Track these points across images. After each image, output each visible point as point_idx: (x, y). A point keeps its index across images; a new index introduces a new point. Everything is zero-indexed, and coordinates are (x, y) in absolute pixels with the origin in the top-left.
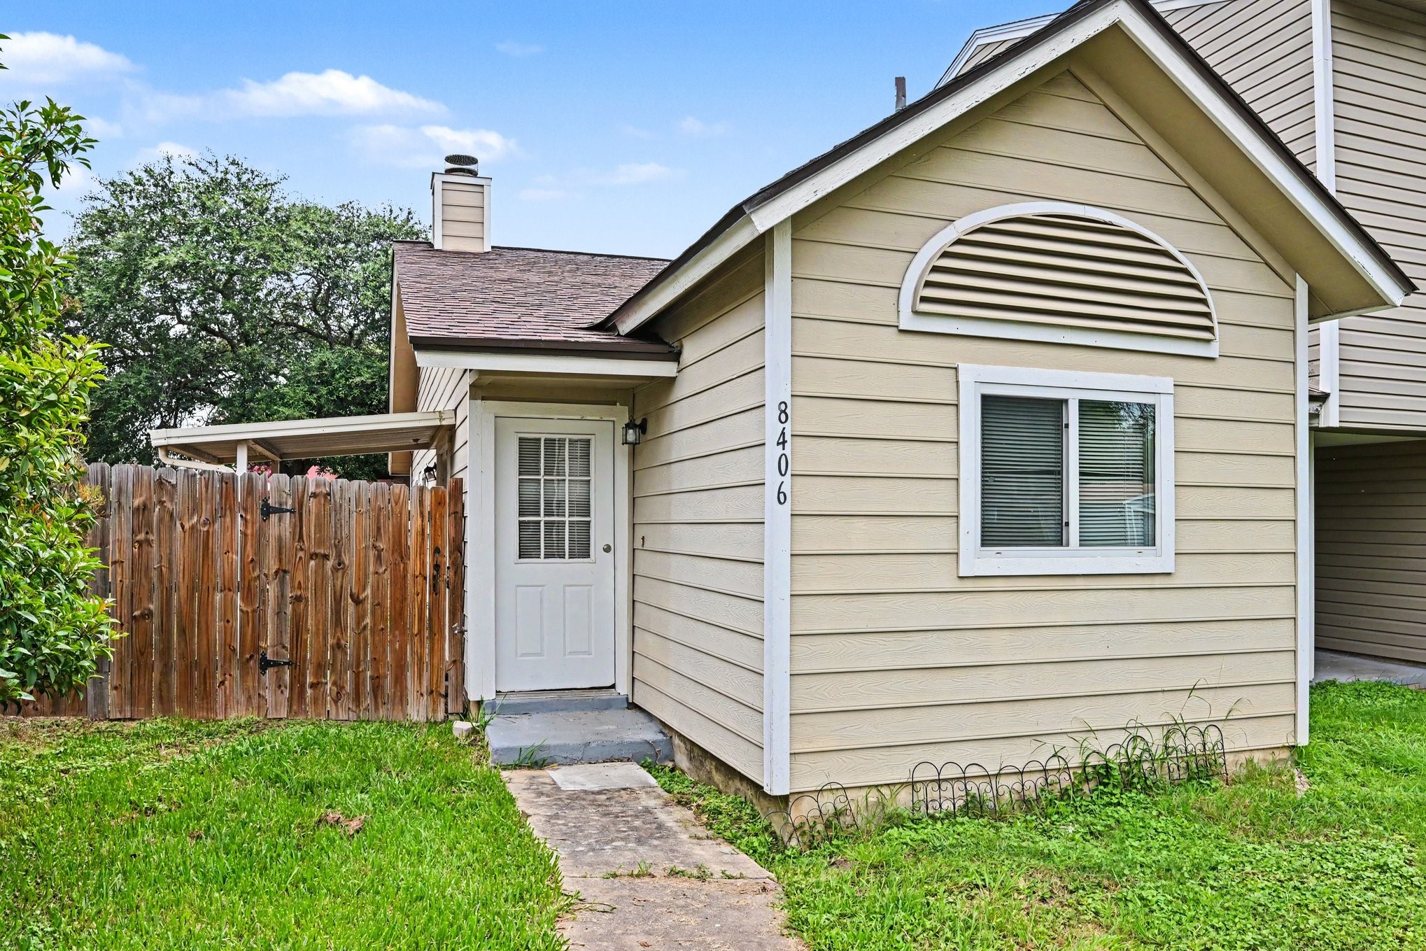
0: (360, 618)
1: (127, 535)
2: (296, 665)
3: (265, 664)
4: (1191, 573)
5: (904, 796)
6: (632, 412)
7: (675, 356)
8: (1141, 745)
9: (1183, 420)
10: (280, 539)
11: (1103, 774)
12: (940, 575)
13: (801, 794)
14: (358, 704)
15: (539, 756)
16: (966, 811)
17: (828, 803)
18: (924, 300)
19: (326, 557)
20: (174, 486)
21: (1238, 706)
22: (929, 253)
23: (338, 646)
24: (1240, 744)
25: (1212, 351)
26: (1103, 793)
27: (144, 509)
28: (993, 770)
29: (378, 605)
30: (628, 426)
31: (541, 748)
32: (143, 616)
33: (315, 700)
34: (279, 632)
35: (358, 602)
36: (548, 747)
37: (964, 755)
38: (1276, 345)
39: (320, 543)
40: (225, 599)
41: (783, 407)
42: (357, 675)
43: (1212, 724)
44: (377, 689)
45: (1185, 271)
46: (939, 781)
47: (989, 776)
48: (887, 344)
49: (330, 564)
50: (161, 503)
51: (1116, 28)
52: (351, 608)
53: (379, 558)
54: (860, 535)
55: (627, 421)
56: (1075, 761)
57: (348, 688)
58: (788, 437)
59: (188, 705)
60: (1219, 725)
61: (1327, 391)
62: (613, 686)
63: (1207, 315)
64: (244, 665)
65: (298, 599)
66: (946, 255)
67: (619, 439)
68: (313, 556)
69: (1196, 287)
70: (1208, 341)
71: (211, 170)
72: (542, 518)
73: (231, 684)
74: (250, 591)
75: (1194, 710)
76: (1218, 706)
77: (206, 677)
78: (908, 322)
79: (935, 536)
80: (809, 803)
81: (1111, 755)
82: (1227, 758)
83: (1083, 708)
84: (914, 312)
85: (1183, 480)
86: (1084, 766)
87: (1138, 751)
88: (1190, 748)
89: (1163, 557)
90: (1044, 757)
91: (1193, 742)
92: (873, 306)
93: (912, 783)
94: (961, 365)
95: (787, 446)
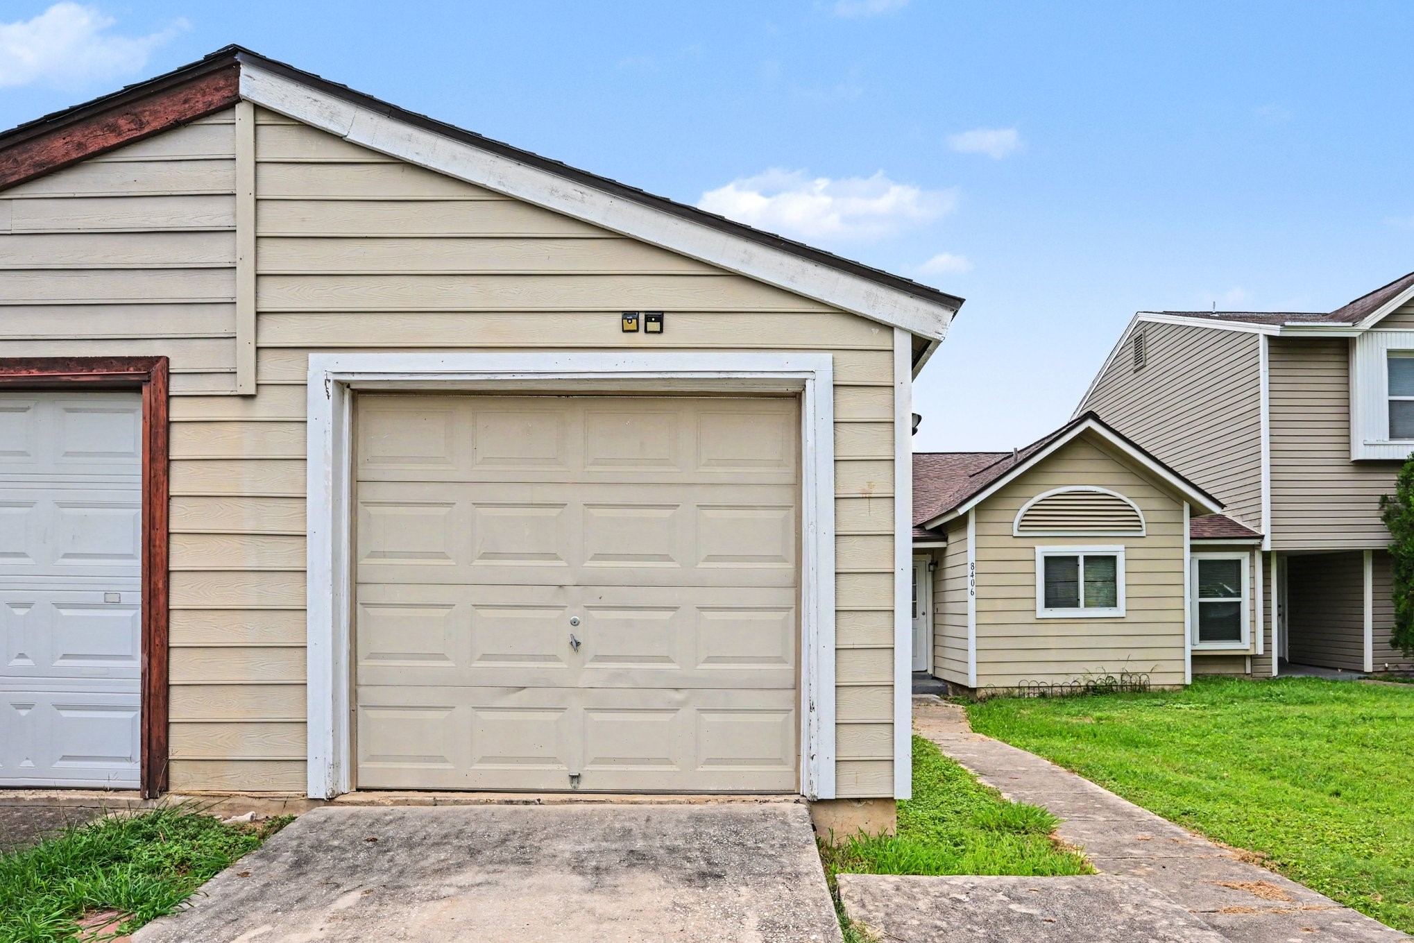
4: (1133, 617)
5: (1017, 691)
6: (933, 557)
7: (946, 540)
9: (1130, 561)
11: (1095, 688)
12: (1029, 618)
13: (982, 688)
16: (1039, 698)
17: (989, 692)
18: (1021, 526)
21: (1157, 667)
22: (1023, 510)
24: (1157, 682)
25: (1144, 534)
26: (1093, 695)
28: (1050, 685)
30: (930, 564)
37: (1039, 679)
38: (1174, 529)
41: (972, 564)
43: (1144, 673)
45: (1129, 505)
46: (1029, 687)
47: (1048, 686)
48: (1009, 542)
51: (1089, 429)
54: (999, 605)
55: (930, 562)
56: (1083, 683)
58: (974, 574)
60: (1148, 674)
61: (1264, 534)
62: (926, 671)
63: (1139, 521)
66: (1029, 510)
67: (927, 570)
69: (1134, 511)
70: (1140, 530)
75: (1130, 668)
76: (1146, 667)
78: (1016, 534)
79: (1027, 605)
80: (983, 691)
81: (1099, 682)
82: (1151, 687)
83: (1086, 665)
84: (1019, 530)
85: (1129, 583)
86: (1087, 686)
87: (1110, 681)
88: (1133, 682)
89: (1119, 611)
90: (1070, 681)
91: (1134, 680)
92: (1004, 529)
93: (1019, 687)
94: (1037, 547)
95: (975, 577)
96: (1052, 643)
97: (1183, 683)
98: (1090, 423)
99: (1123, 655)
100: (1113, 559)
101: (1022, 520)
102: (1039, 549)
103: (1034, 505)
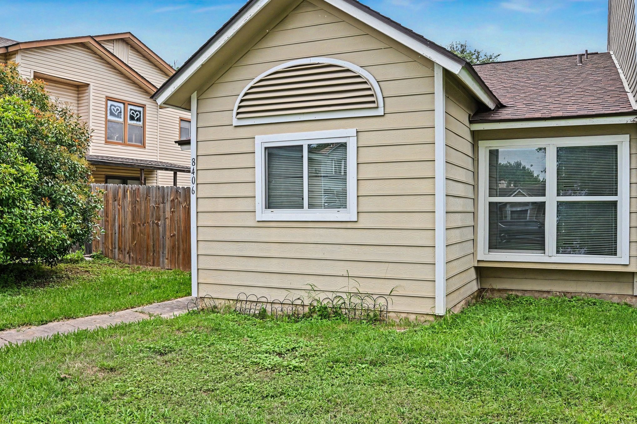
1: (169, 208)
8: (342, 301)
9: (363, 148)
12: (249, 220)
13: (201, 298)
16: (260, 316)
17: (209, 303)
18: (240, 113)
20: (180, 193)
21: (398, 289)
22: (240, 94)
24: (397, 309)
25: (380, 111)
27: (173, 200)
28: (270, 300)
32: (173, 236)
41: (193, 160)
43: (381, 296)
46: (246, 301)
47: (268, 302)
48: (229, 132)
54: (222, 205)
56: (307, 302)
58: (195, 171)
60: (386, 297)
63: (373, 96)
66: (246, 94)
70: (377, 108)
75: (365, 287)
76: (385, 288)
78: (235, 122)
79: (246, 205)
80: (203, 301)
81: (325, 302)
82: (390, 314)
83: (312, 280)
84: (237, 118)
85: (363, 176)
86: (312, 305)
87: (339, 302)
88: (366, 305)
89: (351, 214)
90: (292, 298)
91: (369, 303)
92: (223, 118)
93: (239, 301)
94: (256, 137)
95: (195, 174)
96: (275, 250)
97: (432, 312)
100: (343, 146)
101: (239, 107)
102: (259, 139)
103: (252, 88)
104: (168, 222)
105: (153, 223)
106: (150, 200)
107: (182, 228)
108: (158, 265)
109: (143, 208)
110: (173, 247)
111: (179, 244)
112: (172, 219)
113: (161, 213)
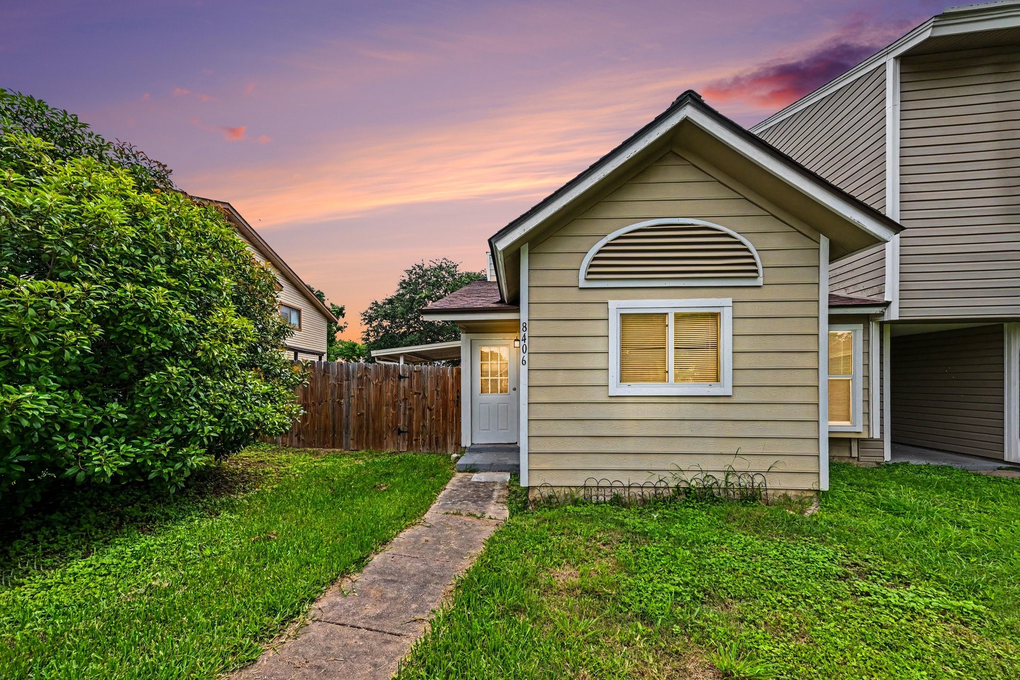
0: (431, 416)
1: (355, 386)
2: (410, 432)
3: (400, 432)
5: (581, 492)
8: (712, 480)
9: (738, 319)
10: (404, 387)
11: (688, 491)
12: (599, 395)
13: (534, 487)
14: (430, 448)
15: (473, 468)
16: (611, 503)
17: (546, 492)
18: (590, 273)
19: (420, 394)
20: (370, 370)
21: (776, 465)
23: (424, 426)
24: (777, 486)
25: (760, 282)
26: (686, 501)
27: (361, 377)
28: (626, 484)
29: (438, 411)
31: (474, 465)
32: (361, 414)
33: (416, 445)
34: (404, 421)
35: (430, 410)
36: (476, 465)
37: (612, 477)
38: (807, 276)
39: (418, 388)
40: (387, 409)
41: (524, 325)
42: (430, 436)
43: (758, 473)
44: (437, 442)
45: (740, 243)
46: (598, 487)
47: (624, 487)
48: (573, 295)
49: (421, 397)
50: (366, 375)
52: (428, 412)
53: (437, 394)
54: (562, 378)
56: (672, 484)
57: (427, 441)
58: (527, 337)
59: (375, 447)
60: (764, 474)
61: (890, 300)
62: (516, 443)
63: (755, 264)
64: (393, 432)
65: (410, 409)
66: (601, 251)
68: (416, 393)
69: (747, 250)
70: (756, 277)
71: (437, 262)
72: (490, 378)
73: (389, 440)
74: (396, 406)
75: (739, 465)
76: (763, 464)
77: (381, 436)
78: (583, 284)
80: (536, 491)
81: (694, 483)
82: (769, 492)
83: (676, 460)
84: (586, 279)
85: (738, 349)
86: (678, 487)
87: (710, 483)
88: (743, 484)
89: (725, 388)
90: (654, 481)
91: (745, 481)
92: (567, 278)
93: (585, 487)
94: (610, 302)
95: (527, 341)
97: (816, 487)
98: (689, 112)
99: (731, 447)
100: (715, 316)
101: (591, 266)
102: (613, 304)
103: (607, 245)
104: (353, 401)
105: (333, 401)
106: (329, 377)
107: (373, 407)
108: (340, 446)
109: (319, 386)
110: (361, 427)
111: (368, 424)
112: (360, 397)
113: (345, 390)
